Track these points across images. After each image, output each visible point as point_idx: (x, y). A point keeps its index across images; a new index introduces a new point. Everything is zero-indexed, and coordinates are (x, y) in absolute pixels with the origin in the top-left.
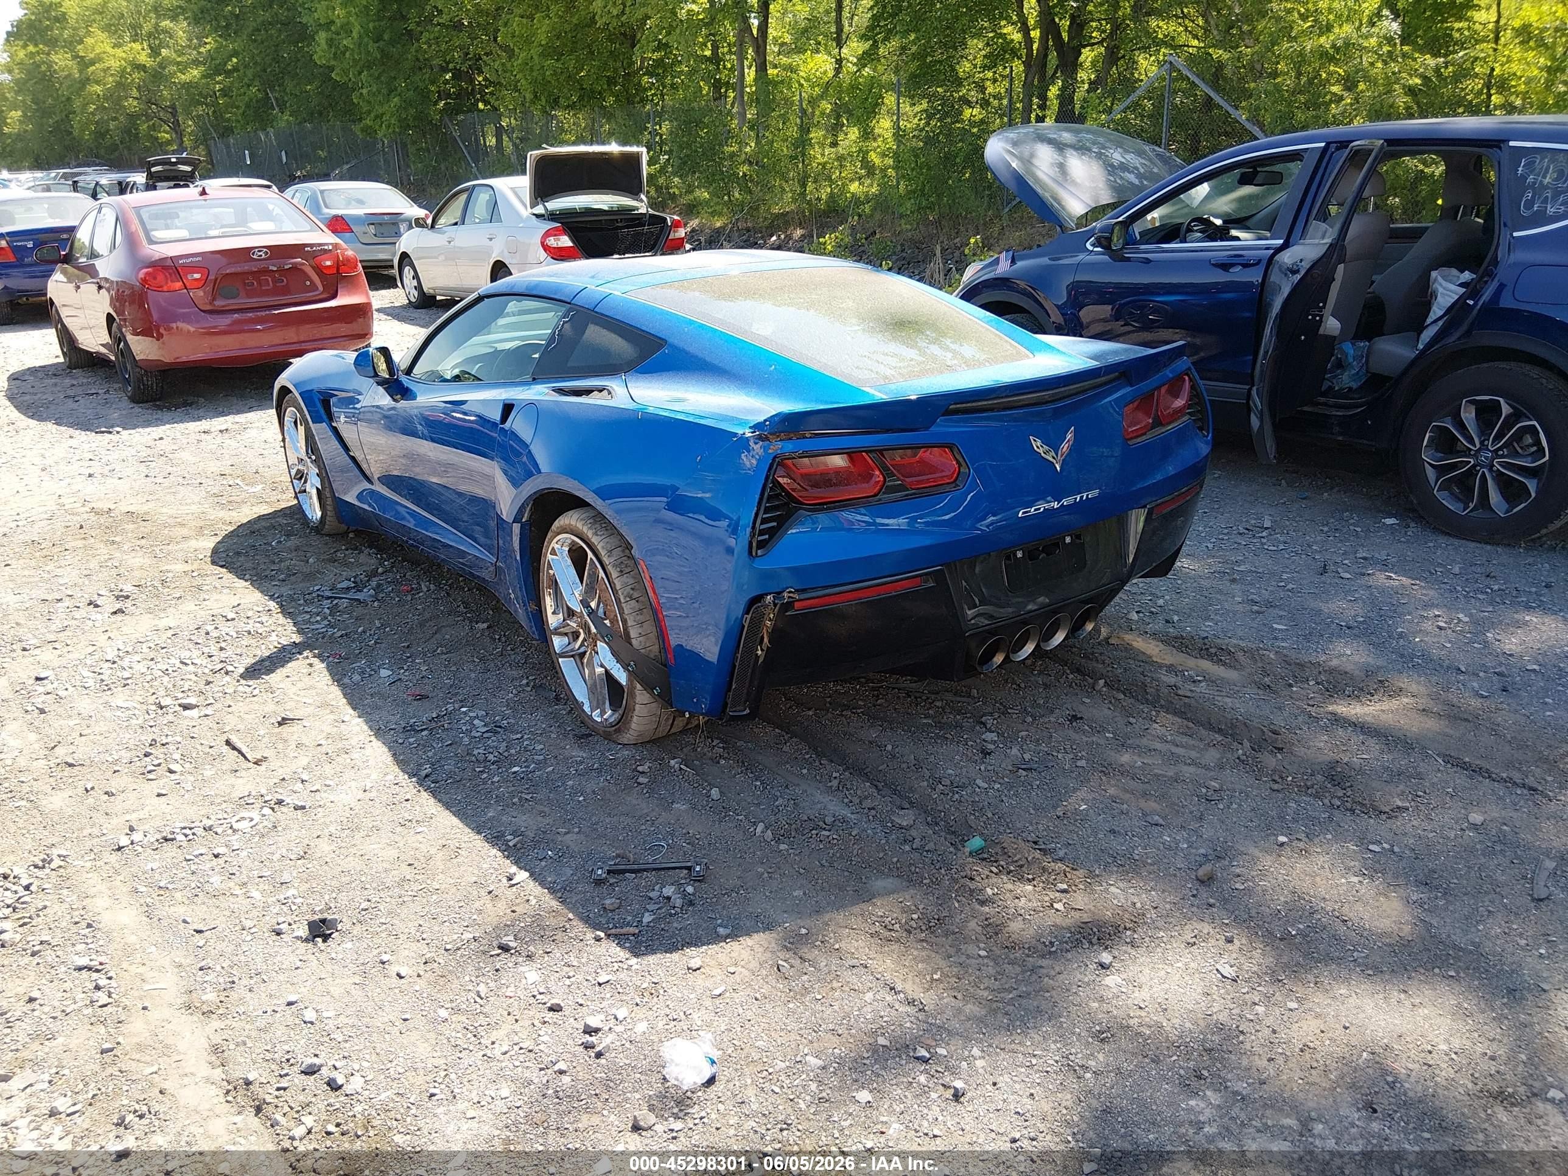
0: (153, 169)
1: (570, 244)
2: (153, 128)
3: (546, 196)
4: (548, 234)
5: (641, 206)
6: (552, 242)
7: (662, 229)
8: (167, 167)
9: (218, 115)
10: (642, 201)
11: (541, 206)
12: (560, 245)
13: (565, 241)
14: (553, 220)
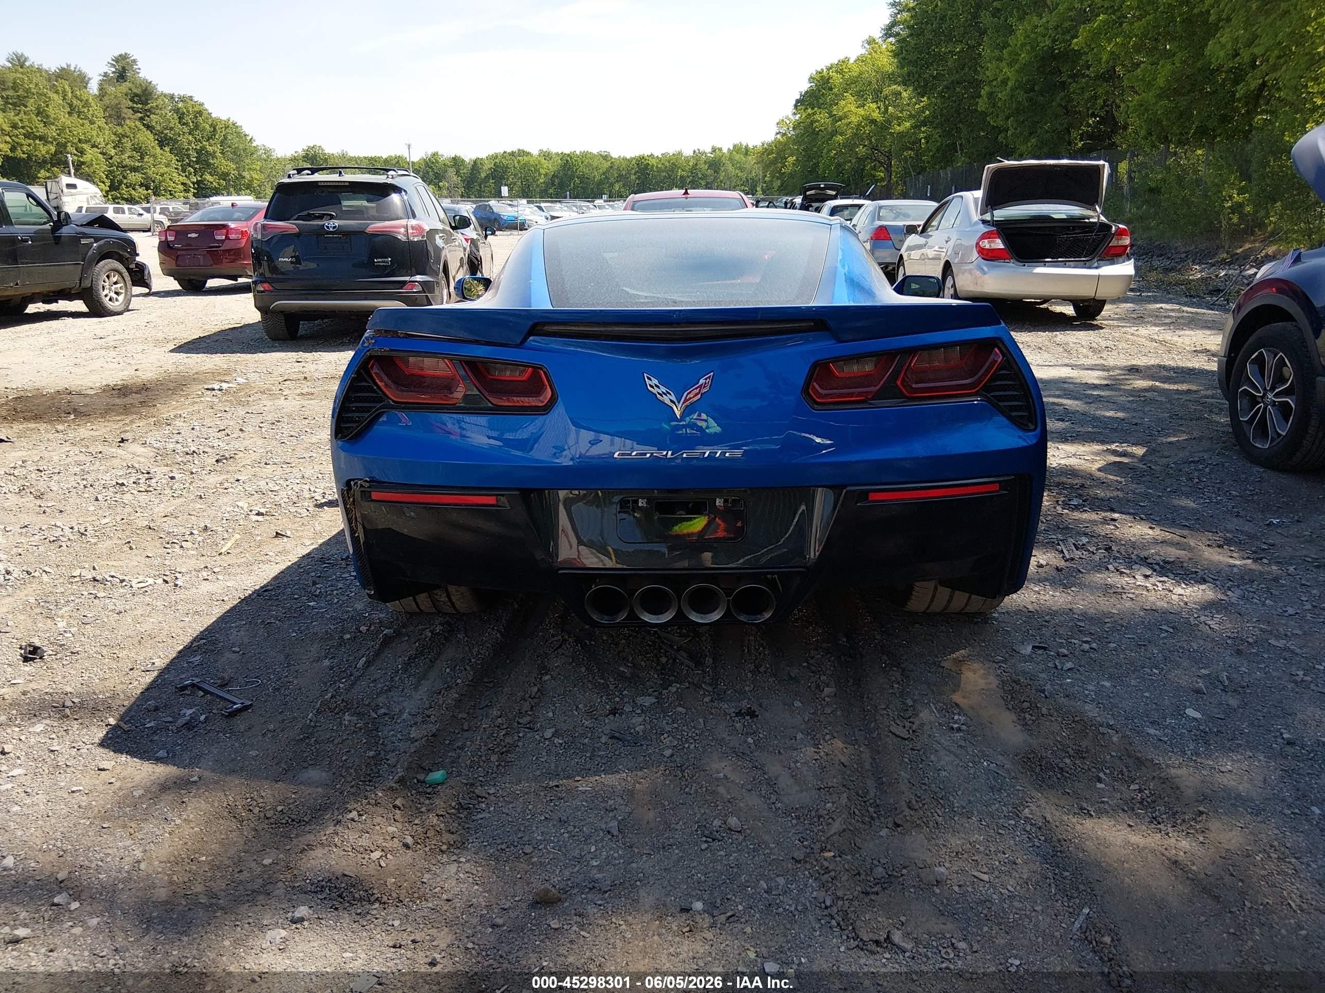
0: (808, 193)
1: (1002, 246)
2: (874, 168)
3: (996, 205)
4: (984, 236)
5: (1096, 215)
6: (986, 244)
7: (1105, 236)
8: (818, 191)
9: (918, 156)
10: (1095, 210)
11: (989, 214)
12: (994, 246)
13: (999, 244)
14: (993, 226)
